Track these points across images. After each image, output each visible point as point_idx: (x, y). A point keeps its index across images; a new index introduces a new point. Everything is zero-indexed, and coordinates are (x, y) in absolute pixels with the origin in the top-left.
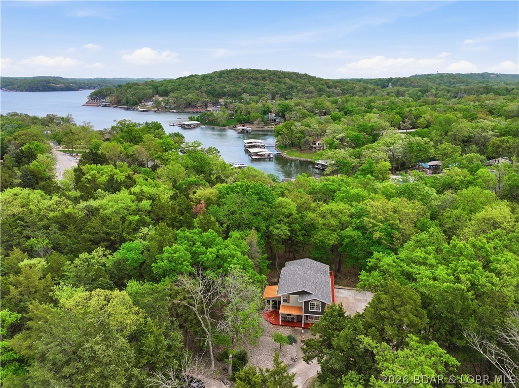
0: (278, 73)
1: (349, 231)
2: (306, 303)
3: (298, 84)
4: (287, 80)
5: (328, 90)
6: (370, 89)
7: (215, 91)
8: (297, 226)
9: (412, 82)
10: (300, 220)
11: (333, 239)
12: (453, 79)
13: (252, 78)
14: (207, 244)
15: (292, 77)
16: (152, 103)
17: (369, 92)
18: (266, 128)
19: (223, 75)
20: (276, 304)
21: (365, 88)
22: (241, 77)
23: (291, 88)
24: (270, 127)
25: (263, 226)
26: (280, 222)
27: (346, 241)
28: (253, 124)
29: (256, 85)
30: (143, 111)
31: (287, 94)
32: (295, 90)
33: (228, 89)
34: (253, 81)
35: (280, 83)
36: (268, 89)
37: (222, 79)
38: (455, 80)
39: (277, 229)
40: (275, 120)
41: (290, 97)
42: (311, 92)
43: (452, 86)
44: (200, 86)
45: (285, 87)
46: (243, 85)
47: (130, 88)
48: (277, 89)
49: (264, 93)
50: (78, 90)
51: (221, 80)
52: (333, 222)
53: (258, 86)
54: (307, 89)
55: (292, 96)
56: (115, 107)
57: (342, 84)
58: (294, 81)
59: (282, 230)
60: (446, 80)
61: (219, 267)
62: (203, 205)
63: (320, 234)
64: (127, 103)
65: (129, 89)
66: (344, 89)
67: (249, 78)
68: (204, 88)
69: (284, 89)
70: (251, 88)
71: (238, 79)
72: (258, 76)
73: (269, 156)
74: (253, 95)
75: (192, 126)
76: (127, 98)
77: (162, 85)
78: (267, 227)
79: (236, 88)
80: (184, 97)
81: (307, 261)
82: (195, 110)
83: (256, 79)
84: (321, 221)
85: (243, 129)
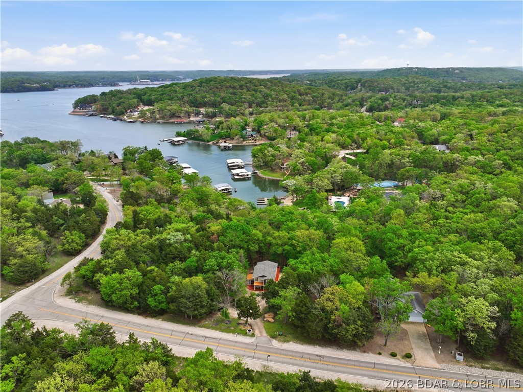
0: (254, 81)
1: (286, 247)
2: (265, 280)
3: (273, 93)
4: (262, 88)
5: (300, 97)
6: (338, 95)
7: (196, 100)
8: (262, 245)
9: (378, 84)
10: (264, 241)
11: (280, 250)
12: (417, 79)
13: (230, 87)
14: (223, 258)
15: (267, 85)
16: (138, 113)
17: (337, 99)
18: (244, 143)
19: (203, 84)
20: (252, 282)
21: (334, 94)
22: (220, 87)
23: (266, 96)
24: (248, 142)
25: (246, 246)
26: (254, 243)
27: (286, 251)
28: (233, 139)
29: (234, 94)
30: (131, 122)
31: (263, 102)
32: (270, 99)
33: (208, 99)
34: (231, 90)
35: (256, 91)
36: (245, 98)
37: (202, 88)
38: (418, 80)
39: (252, 246)
40: (252, 135)
41: (266, 106)
42: (285, 101)
43: (415, 86)
44: (182, 96)
45: (260, 96)
46: (223, 95)
47: (114, 96)
48: (253, 98)
49: (242, 102)
50: (54, 90)
51: (201, 90)
52: (279, 242)
53: (236, 95)
54: (281, 97)
55: (267, 104)
56: (102, 117)
57: (312, 91)
58: (269, 88)
59: (254, 248)
60: (410, 80)
61: (229, 267)
62: (215, 236)
63: (273, 248)
64: (113, 113)
65: (114, 98)
66: (314, 96)
67: (227, 87)
68: (186, 99)
69: (260, 98)
70: (229, 97)
71: (217, 88)
72: (236, 84)
73: (247, 175)
74: (232, 104)
75: (181, 142)
76: (114, 107)
77: (145, 94)
78: (248, 246)
79: (216, 98)
80: (168, 108)
81: (267, 262)
82: (179, 120)
83: (234, 88)
84: (274, 241)
85: (225, 146)
